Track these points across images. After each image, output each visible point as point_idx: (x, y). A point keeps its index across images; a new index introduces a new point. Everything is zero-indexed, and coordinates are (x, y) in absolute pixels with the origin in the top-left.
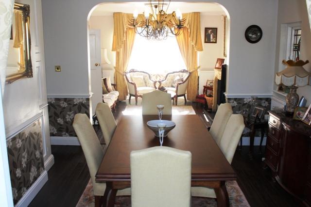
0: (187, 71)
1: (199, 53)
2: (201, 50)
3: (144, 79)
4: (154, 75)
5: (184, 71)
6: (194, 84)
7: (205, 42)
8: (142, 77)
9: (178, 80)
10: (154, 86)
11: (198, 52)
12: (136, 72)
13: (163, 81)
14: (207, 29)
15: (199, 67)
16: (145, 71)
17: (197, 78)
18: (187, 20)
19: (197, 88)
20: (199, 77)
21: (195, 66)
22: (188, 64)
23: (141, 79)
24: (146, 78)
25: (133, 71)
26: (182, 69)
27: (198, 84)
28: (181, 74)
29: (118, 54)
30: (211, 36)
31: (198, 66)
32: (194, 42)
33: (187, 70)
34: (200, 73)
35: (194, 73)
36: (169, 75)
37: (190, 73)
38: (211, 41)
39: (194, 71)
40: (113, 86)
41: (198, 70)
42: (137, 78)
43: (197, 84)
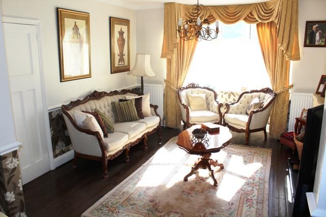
0: (272, 91)
1: (293, 63)
2: (297, 58)
3: (207, 99)
4: (226, 93)
5: (267, 91)
6: (282, 112)
7: (305, 45)
8: (203, 96)
9: (256, 105)
10: (217, 111)
11: (291, 61)
12: (197, 87)
13: (233, 104)
14: (309, 24)
15: (292, 86)
16: (211, 88)
17: (288, 103)
18: (276, 10)
19: (286, 118)
20: (290, 102)
21: (285, 84)
22: (274, 80)
23: (202, 98)
24: (210, 98)
25: (193, 86)
26: (265, 86)
27: (289, 114)
28: (262, 94)
29: (169, 62)
30: (318, 34)
31: (290, 85)
32: (285, 45)
33: (271, 88)
34: (292, 96)
35: (283, 95)
36: (246, 94)
37: (276, 95)
38: (317, 43)
39: (283, 92)
40: (153, 109)
41: (290, 91)
42: (195, 97)
43: (287, 113)
